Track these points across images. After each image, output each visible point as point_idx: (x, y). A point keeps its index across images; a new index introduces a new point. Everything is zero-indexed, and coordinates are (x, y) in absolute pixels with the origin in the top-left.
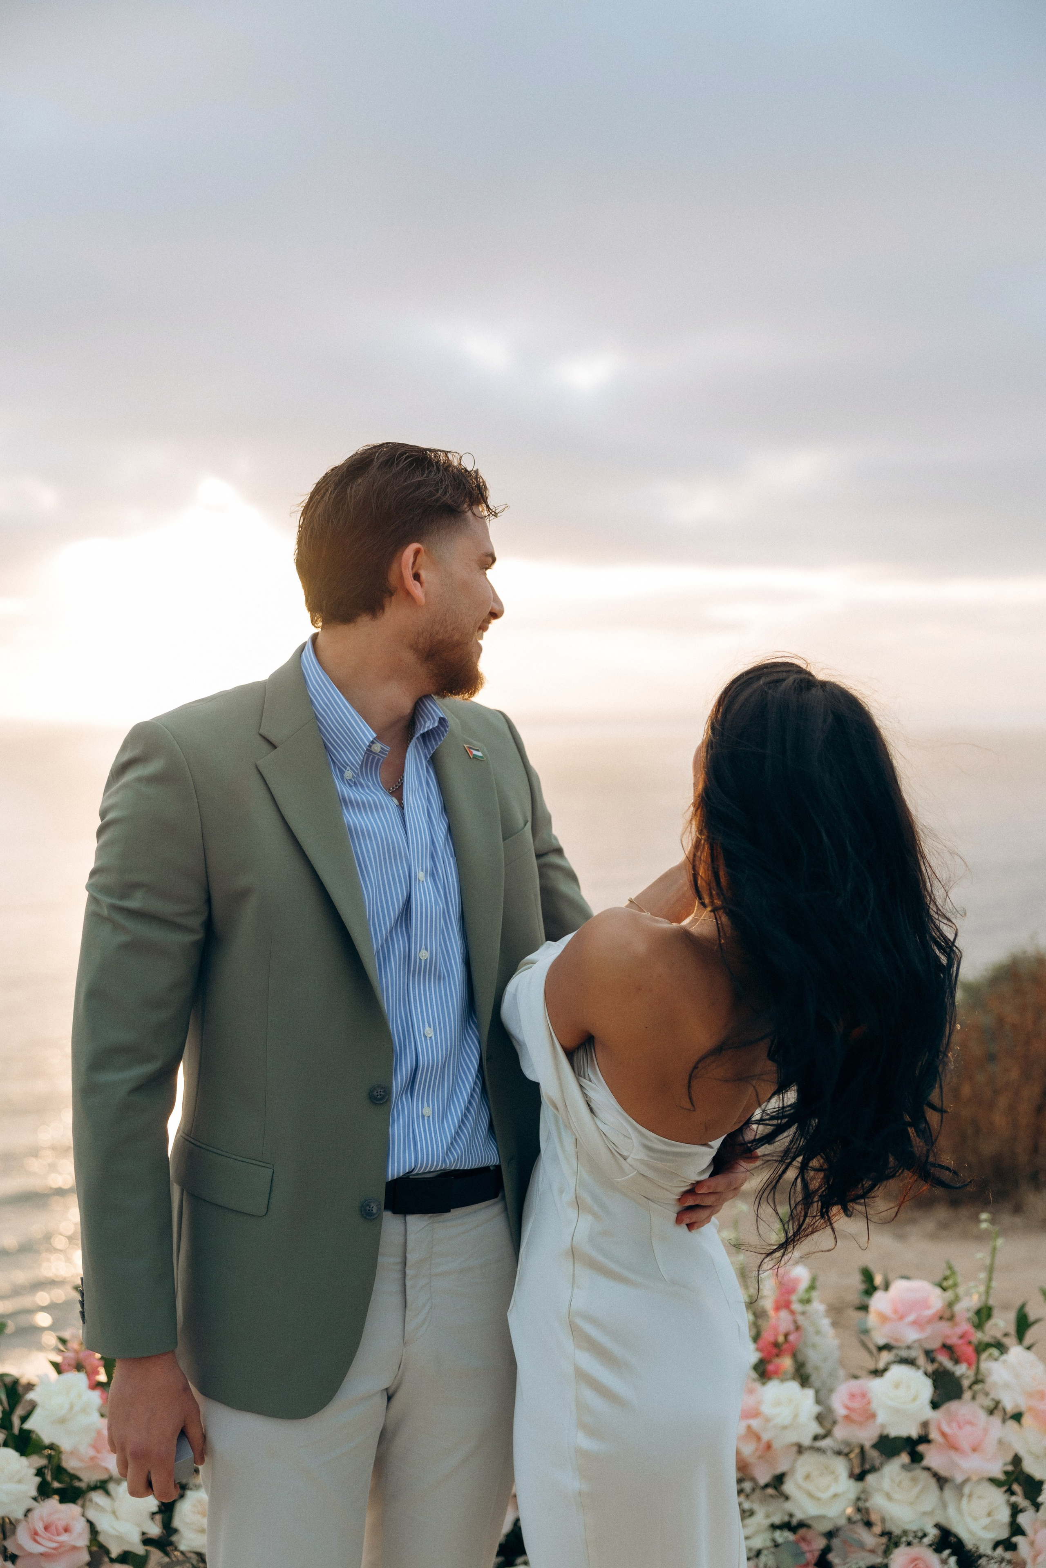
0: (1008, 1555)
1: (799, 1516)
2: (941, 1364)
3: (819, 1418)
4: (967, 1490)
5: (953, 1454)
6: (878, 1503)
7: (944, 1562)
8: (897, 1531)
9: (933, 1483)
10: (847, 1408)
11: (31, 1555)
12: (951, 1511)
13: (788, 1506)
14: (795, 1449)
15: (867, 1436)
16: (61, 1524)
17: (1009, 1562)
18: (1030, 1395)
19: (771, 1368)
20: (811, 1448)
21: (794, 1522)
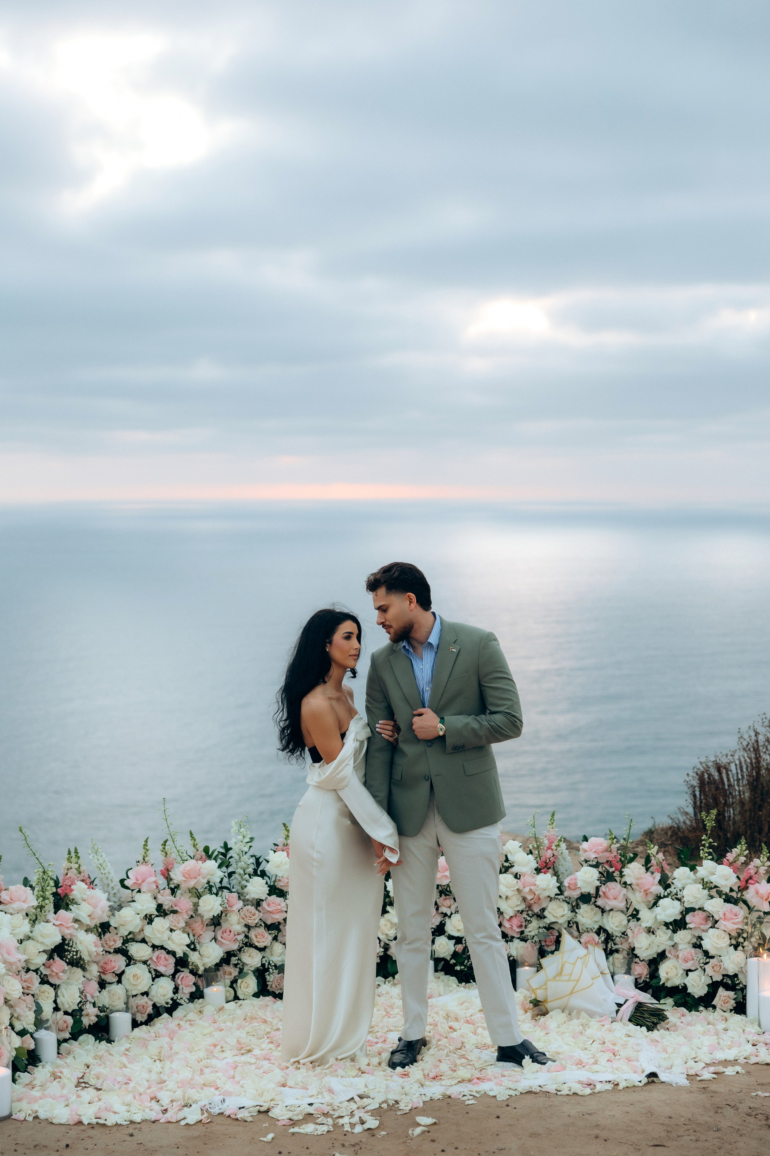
0: (623, 936)
1: (548, 922)
2: (605, 868)
3: (559, 888)
4: (611, 913)
5: (606, 899)
6: (580, 918)
7: (599, 939)
8: (585, 929)
9: (600, 911)
10: (569, 884)
11: (268, 911)
12: (605, 921)
13: (545, 920)
14: (549, 899)
15: (576, 894)
16: (277, 903)
17: (624, 938)
18: (638, 879)
19: (542, 871)
20: (555, 898)
21: (547, 925)
